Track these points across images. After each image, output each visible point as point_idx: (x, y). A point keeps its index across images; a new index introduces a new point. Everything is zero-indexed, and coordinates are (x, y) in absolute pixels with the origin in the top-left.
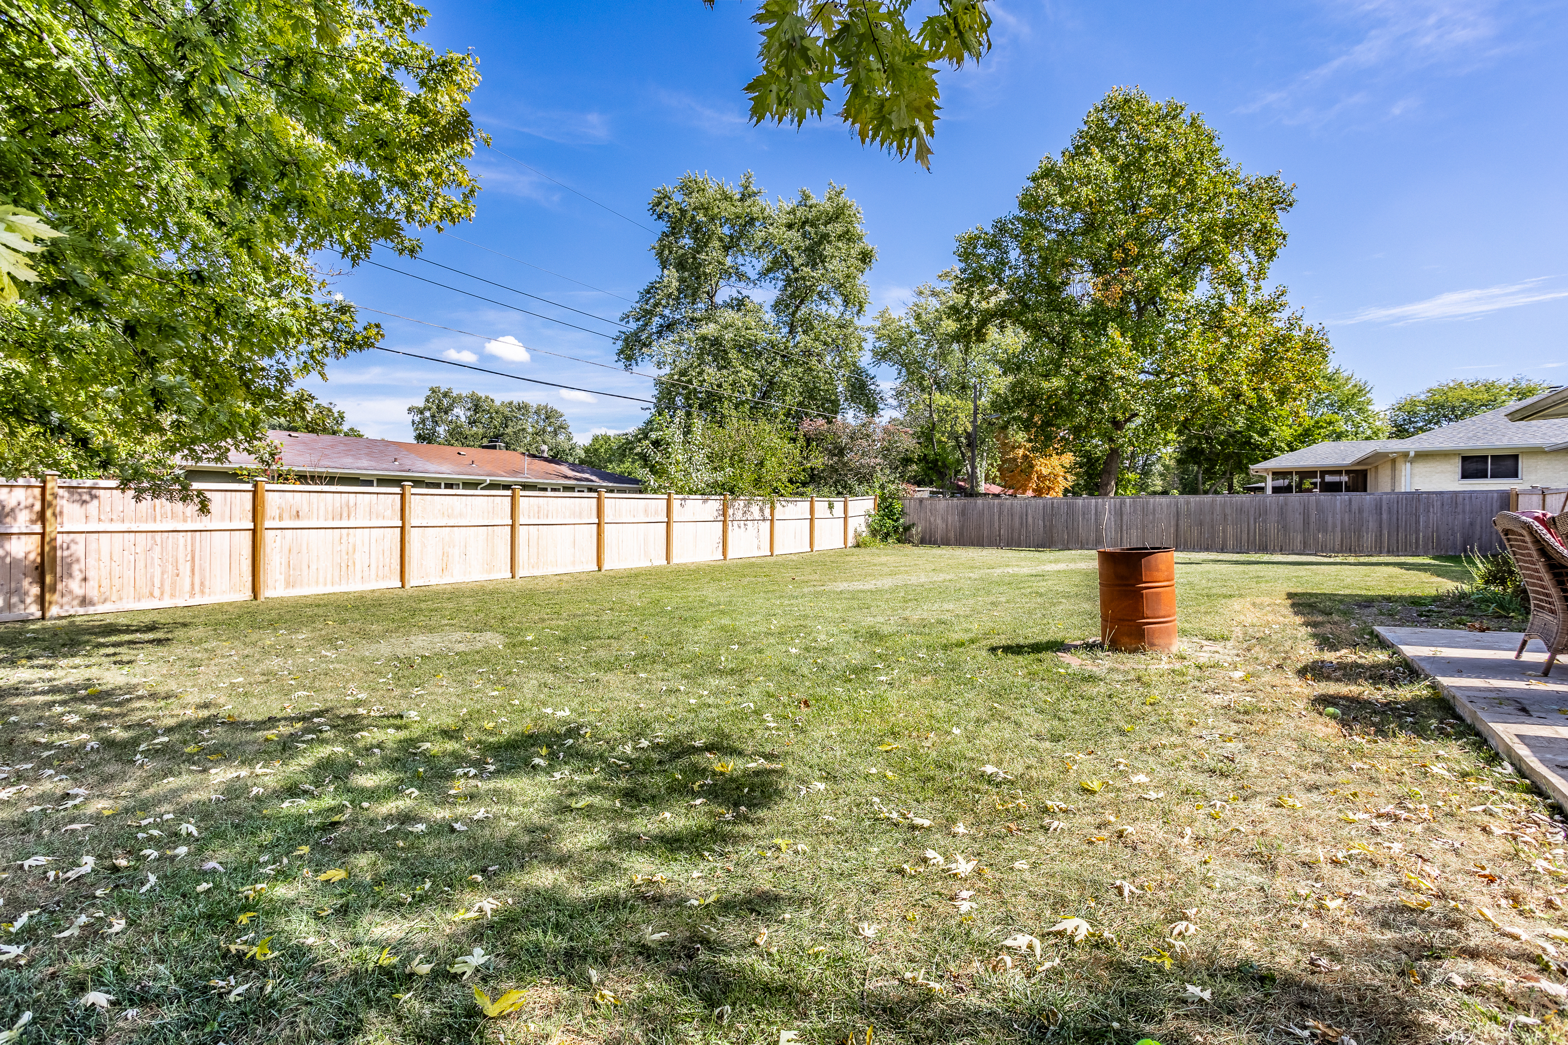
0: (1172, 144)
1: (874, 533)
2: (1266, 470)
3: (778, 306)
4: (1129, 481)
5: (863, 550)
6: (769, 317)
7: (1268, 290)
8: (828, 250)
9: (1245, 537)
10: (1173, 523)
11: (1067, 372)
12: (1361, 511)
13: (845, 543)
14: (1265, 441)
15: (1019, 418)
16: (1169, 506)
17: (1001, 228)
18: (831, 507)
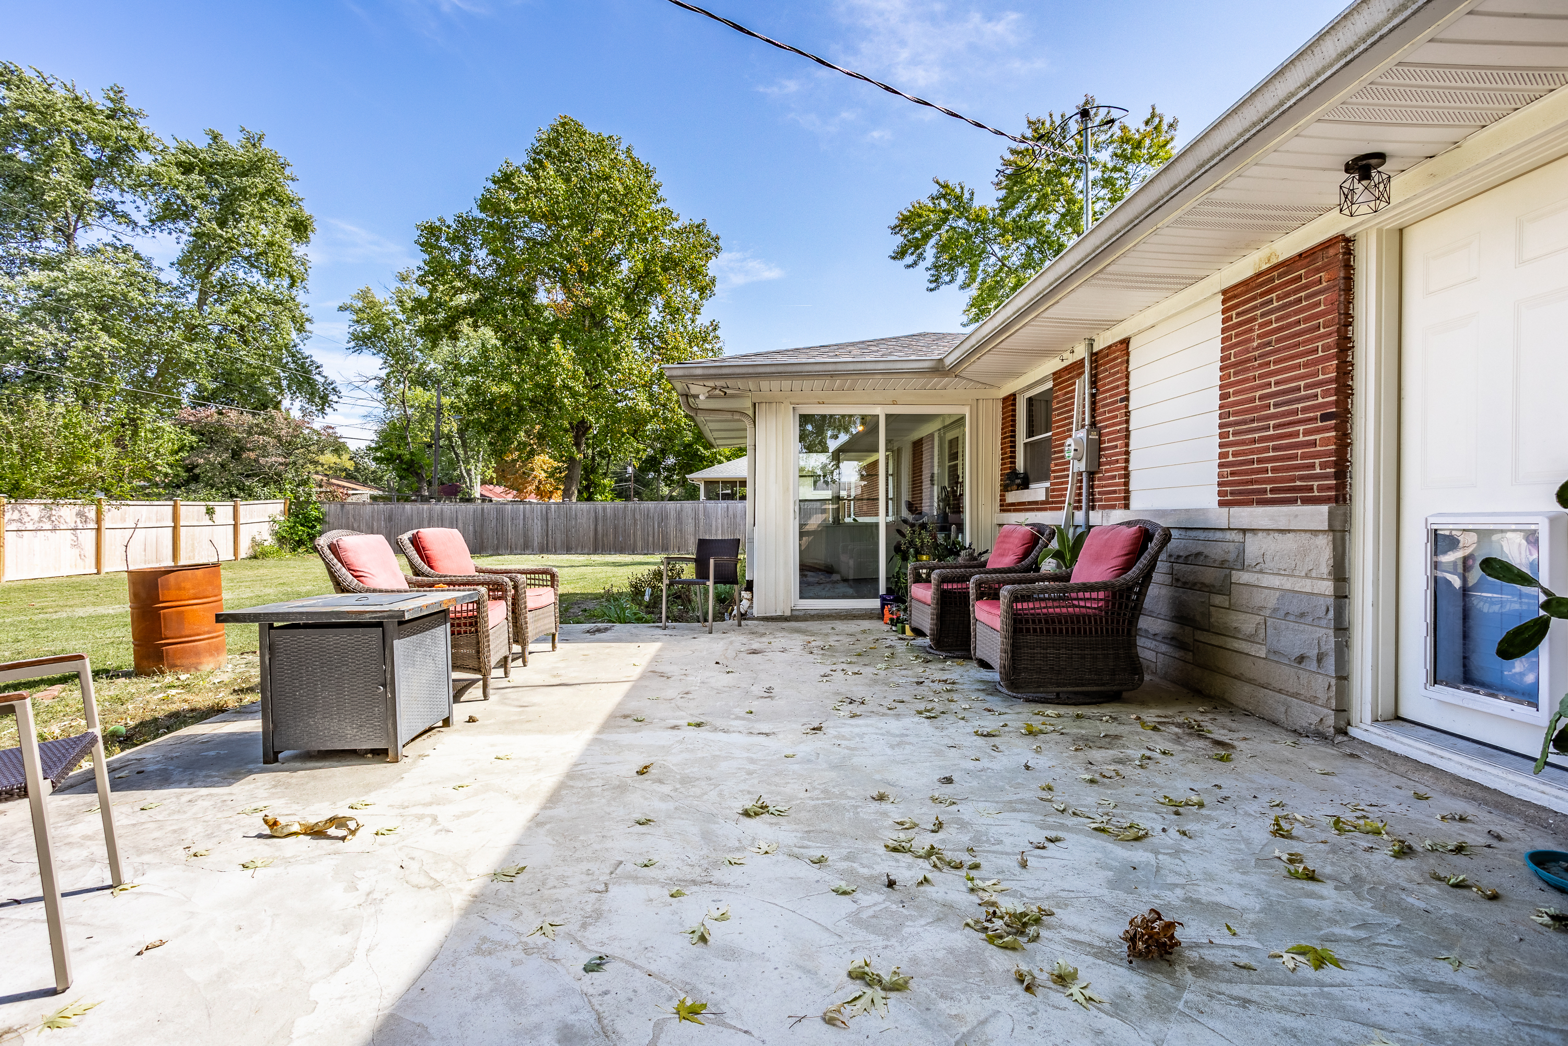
0: (615, 174)
1: (281, 540)
2: (699, 479)
3: (183, 264)
4: (605, 486)
5: (259, 562)
6: (171, 276)
7: (703, 320)
8: (247, 207)
9: (651, 539)
10: (592, 527)
11: (516, 378)
12: (735, 516)
13: (236, 553)
14: (707, 453)
15: (478, 422)
16: (589, 512)
17: (464, 223)
18: (210, 512)
